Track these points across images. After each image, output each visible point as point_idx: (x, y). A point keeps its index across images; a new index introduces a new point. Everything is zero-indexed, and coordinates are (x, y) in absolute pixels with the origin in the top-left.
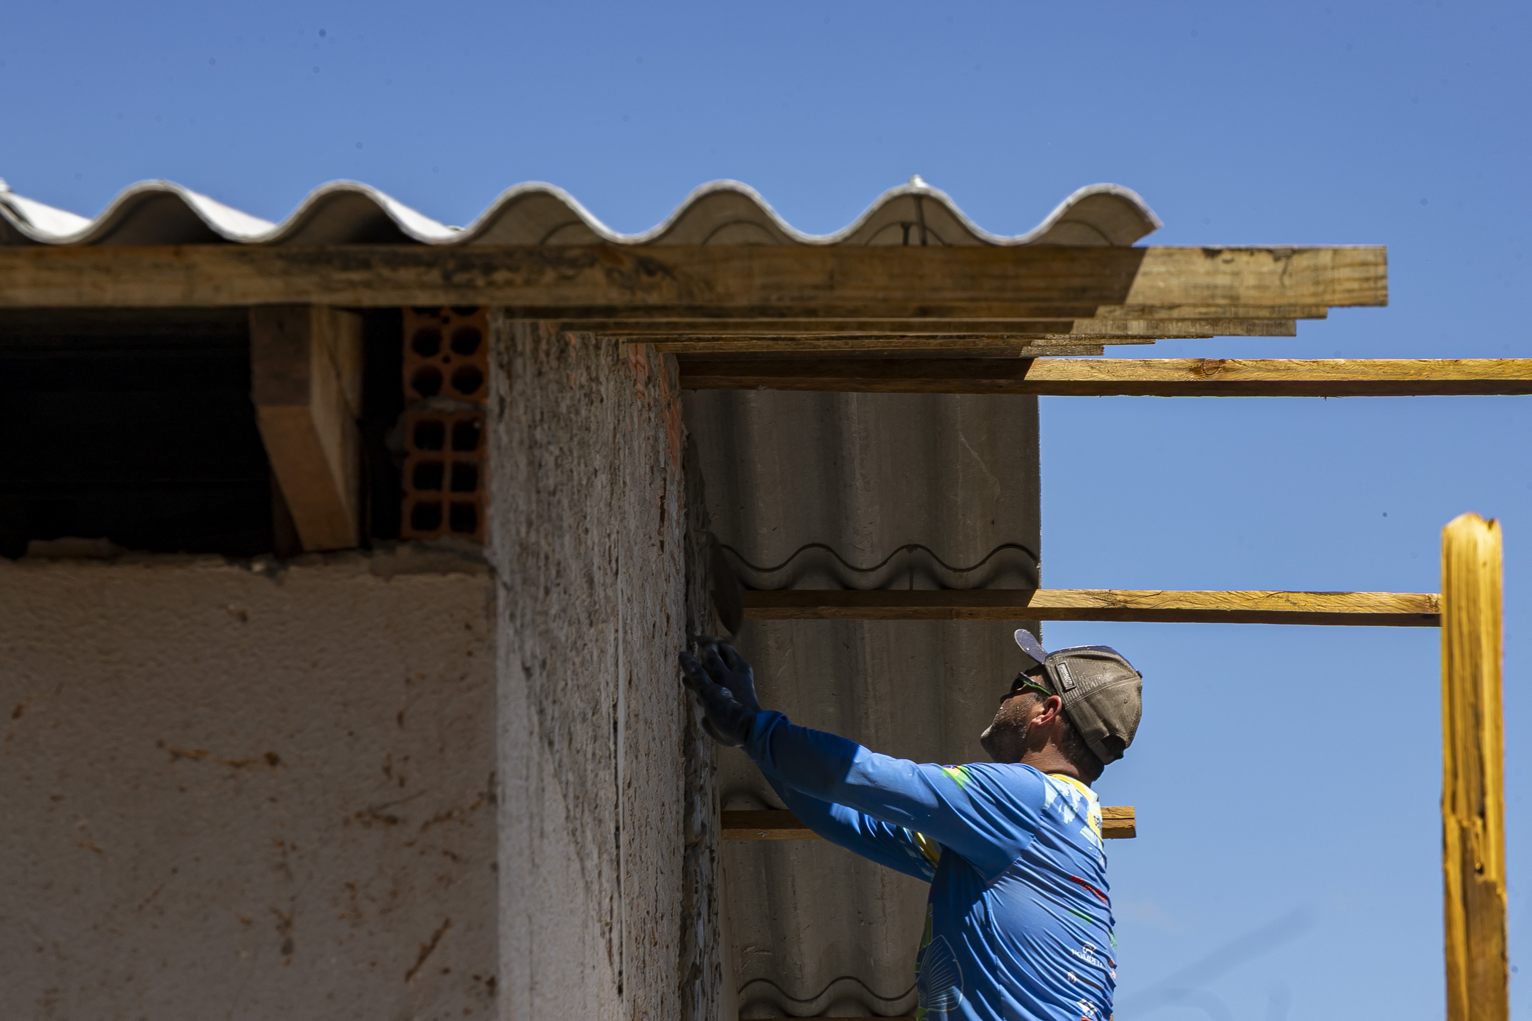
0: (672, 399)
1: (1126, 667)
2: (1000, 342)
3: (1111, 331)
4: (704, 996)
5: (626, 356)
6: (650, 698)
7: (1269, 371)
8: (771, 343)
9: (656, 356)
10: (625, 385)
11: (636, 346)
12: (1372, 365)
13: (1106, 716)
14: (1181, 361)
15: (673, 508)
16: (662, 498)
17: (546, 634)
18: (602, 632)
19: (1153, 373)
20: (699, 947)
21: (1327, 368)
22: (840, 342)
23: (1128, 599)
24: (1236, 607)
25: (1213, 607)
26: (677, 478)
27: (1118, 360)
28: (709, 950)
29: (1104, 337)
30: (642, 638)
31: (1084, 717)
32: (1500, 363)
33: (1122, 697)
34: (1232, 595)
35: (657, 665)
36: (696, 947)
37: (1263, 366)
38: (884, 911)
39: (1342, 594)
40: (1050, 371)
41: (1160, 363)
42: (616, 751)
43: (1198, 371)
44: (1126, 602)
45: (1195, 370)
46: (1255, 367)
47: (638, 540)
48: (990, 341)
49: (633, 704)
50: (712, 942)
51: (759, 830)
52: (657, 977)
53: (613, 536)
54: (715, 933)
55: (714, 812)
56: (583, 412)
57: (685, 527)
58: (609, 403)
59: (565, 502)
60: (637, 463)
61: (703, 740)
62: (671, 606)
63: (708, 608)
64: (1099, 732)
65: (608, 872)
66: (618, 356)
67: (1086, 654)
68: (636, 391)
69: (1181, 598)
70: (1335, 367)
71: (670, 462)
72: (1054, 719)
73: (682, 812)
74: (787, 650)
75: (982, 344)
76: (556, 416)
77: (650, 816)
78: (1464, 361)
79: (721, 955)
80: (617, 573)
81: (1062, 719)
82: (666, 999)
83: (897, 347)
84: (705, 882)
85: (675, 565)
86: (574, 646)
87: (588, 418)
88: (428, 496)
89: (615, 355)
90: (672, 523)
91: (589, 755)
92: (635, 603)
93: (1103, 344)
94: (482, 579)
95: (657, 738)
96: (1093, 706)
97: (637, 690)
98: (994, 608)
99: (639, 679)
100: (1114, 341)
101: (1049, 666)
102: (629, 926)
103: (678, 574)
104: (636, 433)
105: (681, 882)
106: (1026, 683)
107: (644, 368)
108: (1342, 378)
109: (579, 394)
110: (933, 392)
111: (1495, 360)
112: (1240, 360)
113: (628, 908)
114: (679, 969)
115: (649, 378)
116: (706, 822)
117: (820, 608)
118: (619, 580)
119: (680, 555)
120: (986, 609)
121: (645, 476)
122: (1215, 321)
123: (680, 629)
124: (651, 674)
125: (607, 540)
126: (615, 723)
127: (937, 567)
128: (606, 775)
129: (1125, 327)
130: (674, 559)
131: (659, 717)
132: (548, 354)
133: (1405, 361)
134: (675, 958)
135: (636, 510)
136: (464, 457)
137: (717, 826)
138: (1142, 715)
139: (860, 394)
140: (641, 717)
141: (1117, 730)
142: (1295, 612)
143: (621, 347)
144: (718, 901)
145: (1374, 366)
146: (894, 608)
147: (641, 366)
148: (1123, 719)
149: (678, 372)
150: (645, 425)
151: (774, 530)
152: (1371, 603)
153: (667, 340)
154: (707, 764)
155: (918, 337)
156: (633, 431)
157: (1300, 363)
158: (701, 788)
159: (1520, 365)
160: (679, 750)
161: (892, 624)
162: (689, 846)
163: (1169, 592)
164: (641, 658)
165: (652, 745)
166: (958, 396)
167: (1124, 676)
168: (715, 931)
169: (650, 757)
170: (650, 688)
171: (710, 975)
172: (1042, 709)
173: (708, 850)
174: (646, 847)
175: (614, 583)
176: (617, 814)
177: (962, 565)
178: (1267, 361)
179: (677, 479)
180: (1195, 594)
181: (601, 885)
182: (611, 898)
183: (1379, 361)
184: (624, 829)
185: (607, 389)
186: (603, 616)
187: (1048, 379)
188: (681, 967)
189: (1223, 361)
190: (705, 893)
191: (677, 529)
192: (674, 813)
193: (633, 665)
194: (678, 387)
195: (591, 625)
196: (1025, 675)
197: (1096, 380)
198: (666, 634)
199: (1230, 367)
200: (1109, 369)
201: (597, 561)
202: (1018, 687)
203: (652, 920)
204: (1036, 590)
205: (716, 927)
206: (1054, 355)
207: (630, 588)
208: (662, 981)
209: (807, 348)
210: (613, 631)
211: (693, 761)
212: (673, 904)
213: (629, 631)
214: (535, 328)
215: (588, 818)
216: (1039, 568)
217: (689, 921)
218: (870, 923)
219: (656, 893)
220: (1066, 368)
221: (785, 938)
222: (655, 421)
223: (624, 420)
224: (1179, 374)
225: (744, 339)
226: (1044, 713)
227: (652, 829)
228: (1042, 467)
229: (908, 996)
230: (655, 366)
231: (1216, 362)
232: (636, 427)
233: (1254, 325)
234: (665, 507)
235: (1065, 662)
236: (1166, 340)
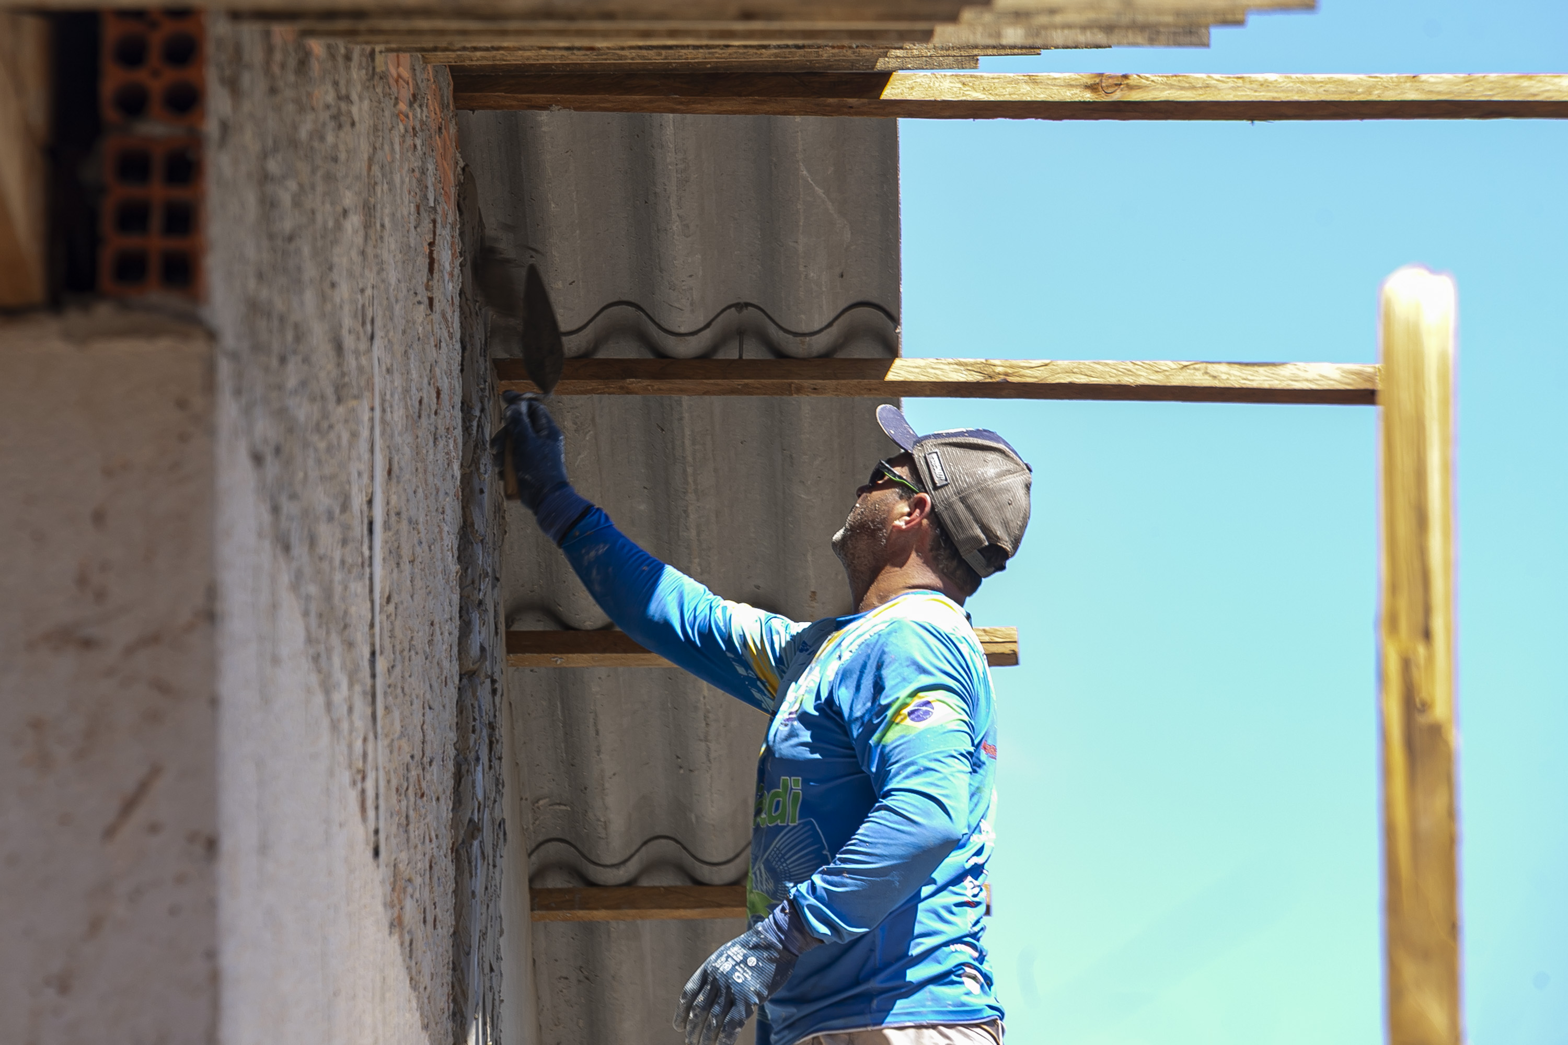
0: (443, 122)
1: (1012, 459)
2: (850, 52)
3: (981, 39)
4: (484, 861)
5: (384, 69)
6: (415, 492)
7: (1182, 88)
8: (565, 53)
9: (424, 69)
10: (383, 105)
11: (398, 57)
12: (1310, 82)
13: (985, 521)
14: (1073, 75)
15: (446, 257)
16: (431, 244)
17: (282, 414)
18: (353, 410)
19: (1039, 91)
20: (477, 799)
21: (1255, 86)
22: (652, 53)
23: (1010, 371)
24: (1142, 381)
25: (1113, 381)
26: (450, 219)
27: (996, 75)
28: (490, 803)
29: (976, 47)
30: (405, 418)
31: (958, 522)
32: (1468, 79)
33: (1005, 497)
34: (1137, 367)
35: (425, 451)
36: (473, 799)
37: (1175, 83)
38: (708, 756)
39: (1273, 364)
40: (912, 88)
41: (1048, 79)
42: (371, 558)
43: (1096, 89)
44: (1007, 374)
45: (1092, 88)
46: (1166, 84)
47: (401, 296)
48: (836, 51)
49: (394, 499)
50: (494, 794)
51: (554, 655)
52: (424, 837)
53: (369, 292)
54: (498, 782)
55: (497, 633)
56: (330, 138)
57: (460, 280)
58: (363, 127)
59: (306, 250)
60: (399, 201)
61: (482, 544)
62: (442, 378)
63: (489, 380)
64: (977, 539)
65: (361, 708)
66: (374, 68)
67: (963, 441)
68: (397, 112)
69: (1075, 370)
70: (1264, 84)
71: (441, 199)
72: (920, 523)
73: (456, 633)
74: (587, 433)
75: (826, 55)
76: (294, 143)
77: (414, 638)
78: (1424, 77)
79: (506, 809)
80: (372, 337)
81: (931, 523)
82: (435, 863)
83: (721, 58)
84: (485, 719)
85: (448, 327)
86: (317, 428)
87: (336, 146)
88: (131, 242)
89: (371, 69)
90: (443, 275)
91: (337, 562)
92: (397, 375)
93: (976, 55)
94: (198, 346)
95: (424, 541)
96: (969, 508)
97: (398, 482)
98: (843, 381)
99: (401, 469)
100: (990, 52)
101: (917, 454)
102: (388, 773)
103: (451, 338)
104: (397, 163)
105: (455, 720)
106: (888, 476)
107: (408, 84)
108: (1273, 98)
109: (325, 116)
110: (767, 113)
111: (1462, 75)
112: (1147, 75)
113: (387, 751)
114: (452, 827)
115: (414, 96)
116: (487, 646)
117: (628, 381)
118: (375, 347)
119: (454, 315)
120: (834, 382)
121: (409, 217)
122: (1109, 28)
123: (453, 407)
124: (416, 462)
125: (359, 297)
126: (371, 524)
127: (773, 330)
128: (358, 588)
129: (999, 35)
130: (446, 321)
131: (426, 515)
132: (283, 66)
133: (1351, 77)
134: (447, 813)
135: (397, 258)
136: (178, 194)
137: (500, 649)
138: (1031, 519)
139: (678, 116)
140: (404, 516)
141: (997, 537)
142: (1215, 388)
143: (379, 59)
144: (502, 743)
145: (1313, 82)
146: (719, 381)
147: (404, 81)
148: (1006, 525)
149: (451, 88)
150: (409, 154)
151: (570, 284)
152: (1309, 376)
153: (435, 49)
154: (487, 573)
155: (746, 47)
156: (393, 161)
157: (1221, 79)
158: (481, 603)
159: (1492, 82)
160: (453, 556)
161: (717, 402)
162: (465, 674)
163: (1059, 362)
164: (404, 441)
165: (418, 550)
166: (798, 119)
167: (1009, 471)
168: (497, 779)
169: (415, 566)
170: (414, 480)
171: (492, 834)
172: (907, 510)
173: (489, 680)
174: (410, 676)
175: (369, 350)
176: (373, 636)
177: (804, 328)
178: (1180, 76)
179: (450, 221)
180: (1092, 365)
181: (351, 723)
182: (365, 740)
183: (1319, 77)
184: (382, 653)
185: (360, 109)
186: (355, 391)
187: (909, 98)
188: (455, 824)
189: (1125, 77)
190: (485, 733)
191: (450, 284)
192: (446, 634)
193: (394, 452)
194: (451, 107)
195: (339, 401)
196: (887, 465)
197: (969, 99)
198: (436, 413)
199: (1135, 84)
200: (985, 86)
201: (347, 321)
202: (878, 480)
203: (418, 766)
204: (894, 359)
205: (500, 774)
206: (916, 69)
207: (390, 356)
208: (431, 841)
209: (609, 60)
210: (367, 408)
211: (470, 570)
212: (444, 746)
213: (389, 410)
214: (267, 35)
215: (335, 640)
216: (899, 333)
217: (464, 768)
218: (691, 771)
219: (423, 732)
220: (932, 85)
221: (586, 788)
222: (422, 149)
223: (382, 148)
224: (1072, 92)
225: (531, 48)
226: (909, 514)
227: (417, 653)
228: (903, 206)
229: (738, 861)
230: (422, 82)
231: (1117, 77)
232: (398, 156)
233: (1158, 33)
234: (435, 256)
235: (937, 450)
236: (1053, 51)
